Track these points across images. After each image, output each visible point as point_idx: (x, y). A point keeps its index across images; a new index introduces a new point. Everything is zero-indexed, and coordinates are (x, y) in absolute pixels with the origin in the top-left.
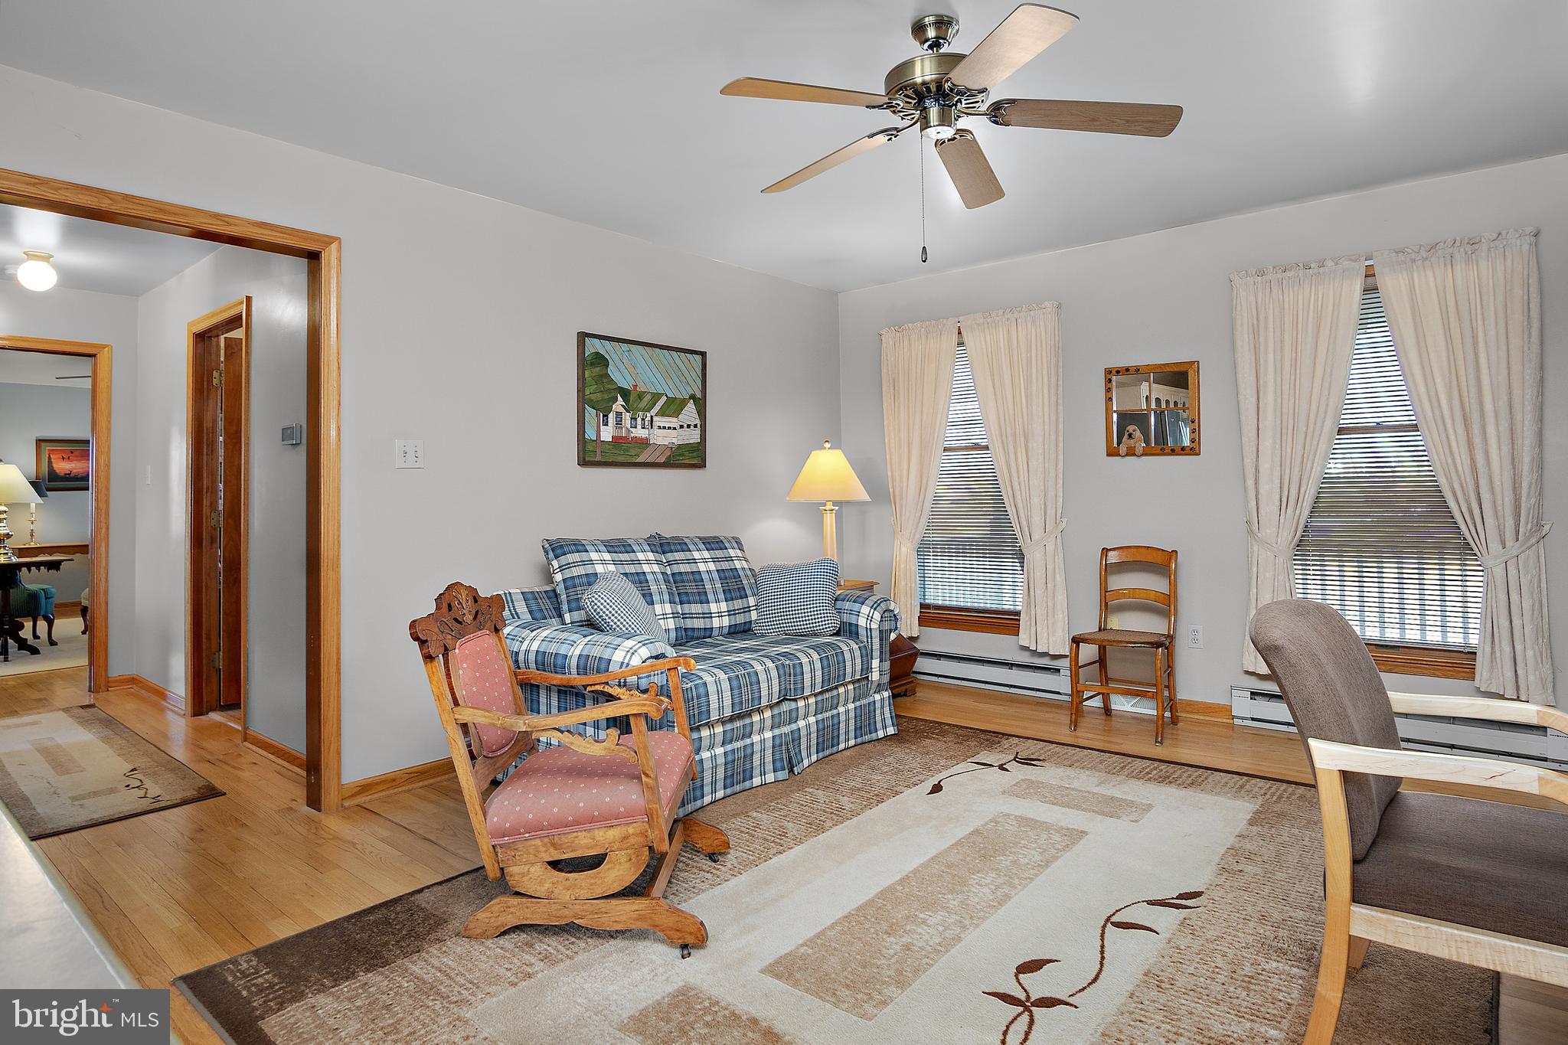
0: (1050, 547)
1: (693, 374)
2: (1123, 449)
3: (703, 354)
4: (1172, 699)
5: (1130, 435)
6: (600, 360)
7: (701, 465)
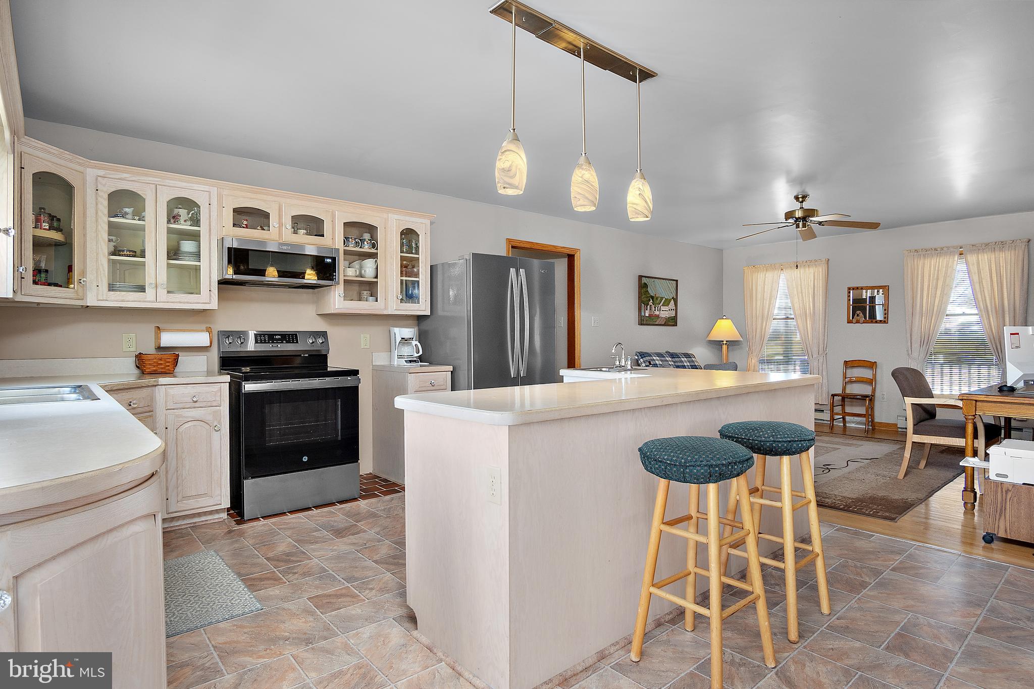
0: (821, 361)
1: (673, 289)
2: (854, 321)
3: (677, 281)
4: (873, 421)
5: (858, 315)
6: (646, 285)
7: (676, 325)
